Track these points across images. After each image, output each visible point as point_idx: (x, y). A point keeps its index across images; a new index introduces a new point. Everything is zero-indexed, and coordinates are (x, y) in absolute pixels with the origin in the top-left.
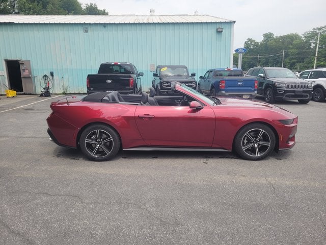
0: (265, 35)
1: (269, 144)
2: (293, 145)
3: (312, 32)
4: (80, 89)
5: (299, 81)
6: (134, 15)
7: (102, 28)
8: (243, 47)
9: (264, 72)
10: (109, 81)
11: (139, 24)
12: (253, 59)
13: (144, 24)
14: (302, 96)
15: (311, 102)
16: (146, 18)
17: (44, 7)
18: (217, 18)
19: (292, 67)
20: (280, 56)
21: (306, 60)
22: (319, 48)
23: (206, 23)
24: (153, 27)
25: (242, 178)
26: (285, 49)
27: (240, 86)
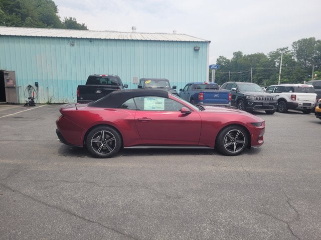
0: (235, 54)
1: (244, 142)
2: (262, 144)
3: (277, 52)
4: (65, 100)
5: (266, 94)
6: (117, 32)
7: (88, 42)
8: (215, 64)
9: (236, 86)
10: (98, 92)
11: (124, 40)
12: (225, 75)
13: (128, 40)
14: (268, 107)
15: (276, 113)
16: (129, 35)
17: (23, 19)
18: (194, 37)
19: (259, 82)
20: (248, 72)
21: (272, 77)
22: (282, 66)
23: (185, 42)
24: (136, 44)
25: (224, 168)
26: (253, 67)
27: (216, 98)
